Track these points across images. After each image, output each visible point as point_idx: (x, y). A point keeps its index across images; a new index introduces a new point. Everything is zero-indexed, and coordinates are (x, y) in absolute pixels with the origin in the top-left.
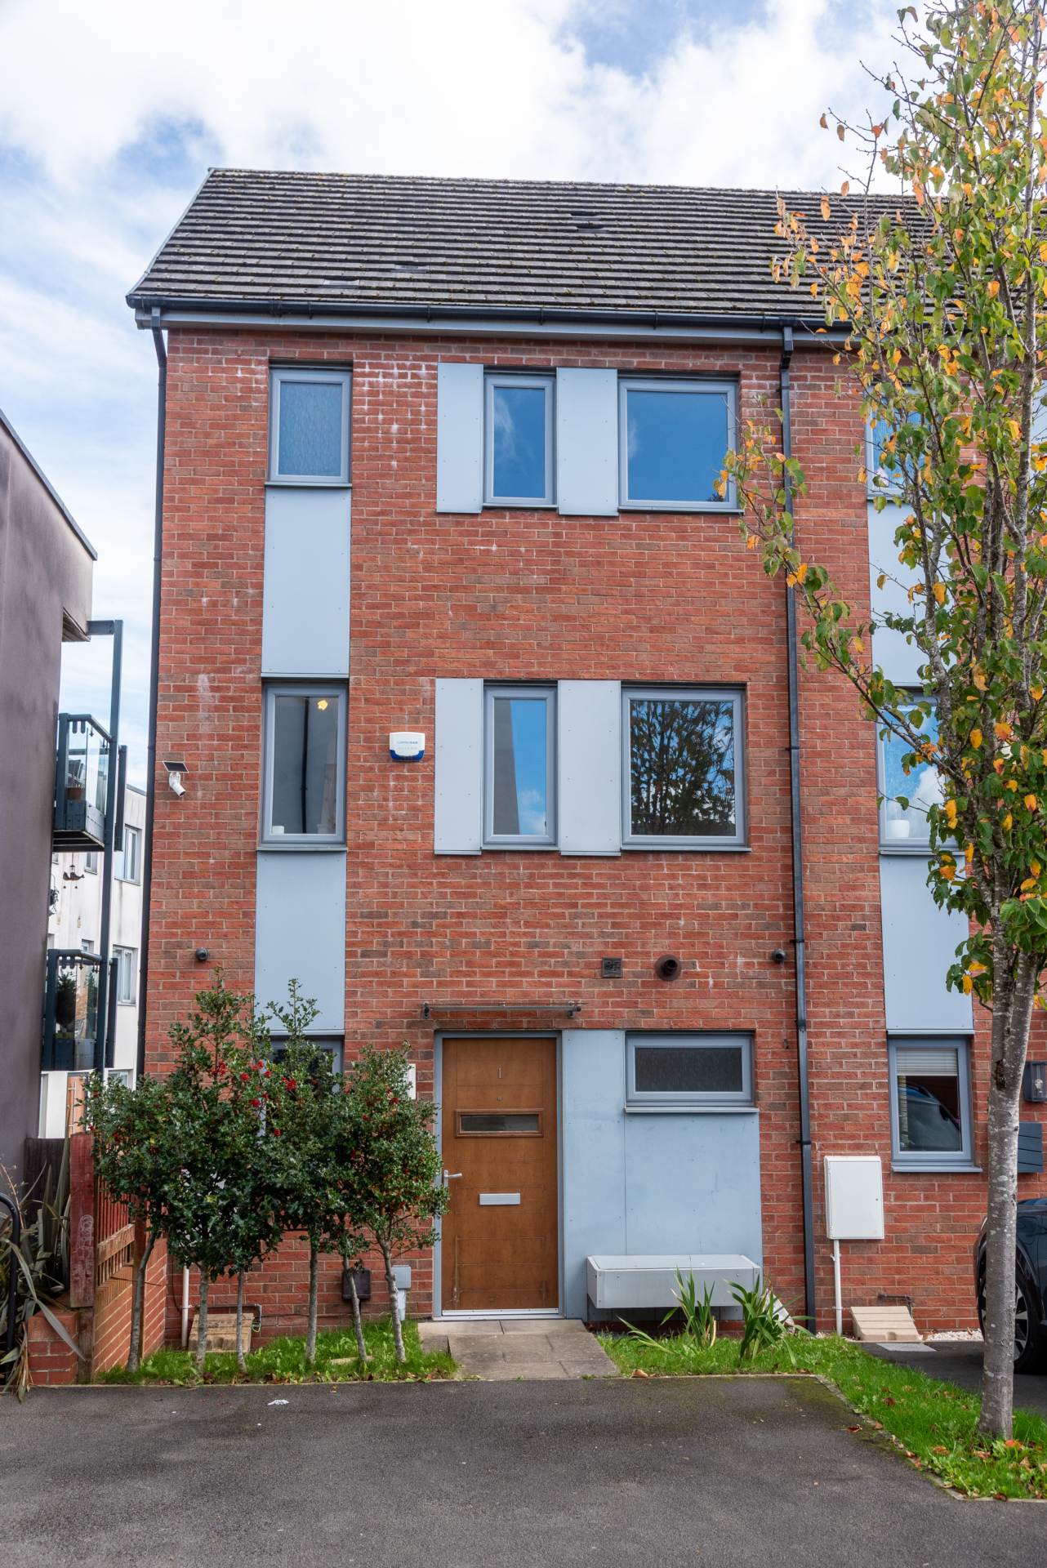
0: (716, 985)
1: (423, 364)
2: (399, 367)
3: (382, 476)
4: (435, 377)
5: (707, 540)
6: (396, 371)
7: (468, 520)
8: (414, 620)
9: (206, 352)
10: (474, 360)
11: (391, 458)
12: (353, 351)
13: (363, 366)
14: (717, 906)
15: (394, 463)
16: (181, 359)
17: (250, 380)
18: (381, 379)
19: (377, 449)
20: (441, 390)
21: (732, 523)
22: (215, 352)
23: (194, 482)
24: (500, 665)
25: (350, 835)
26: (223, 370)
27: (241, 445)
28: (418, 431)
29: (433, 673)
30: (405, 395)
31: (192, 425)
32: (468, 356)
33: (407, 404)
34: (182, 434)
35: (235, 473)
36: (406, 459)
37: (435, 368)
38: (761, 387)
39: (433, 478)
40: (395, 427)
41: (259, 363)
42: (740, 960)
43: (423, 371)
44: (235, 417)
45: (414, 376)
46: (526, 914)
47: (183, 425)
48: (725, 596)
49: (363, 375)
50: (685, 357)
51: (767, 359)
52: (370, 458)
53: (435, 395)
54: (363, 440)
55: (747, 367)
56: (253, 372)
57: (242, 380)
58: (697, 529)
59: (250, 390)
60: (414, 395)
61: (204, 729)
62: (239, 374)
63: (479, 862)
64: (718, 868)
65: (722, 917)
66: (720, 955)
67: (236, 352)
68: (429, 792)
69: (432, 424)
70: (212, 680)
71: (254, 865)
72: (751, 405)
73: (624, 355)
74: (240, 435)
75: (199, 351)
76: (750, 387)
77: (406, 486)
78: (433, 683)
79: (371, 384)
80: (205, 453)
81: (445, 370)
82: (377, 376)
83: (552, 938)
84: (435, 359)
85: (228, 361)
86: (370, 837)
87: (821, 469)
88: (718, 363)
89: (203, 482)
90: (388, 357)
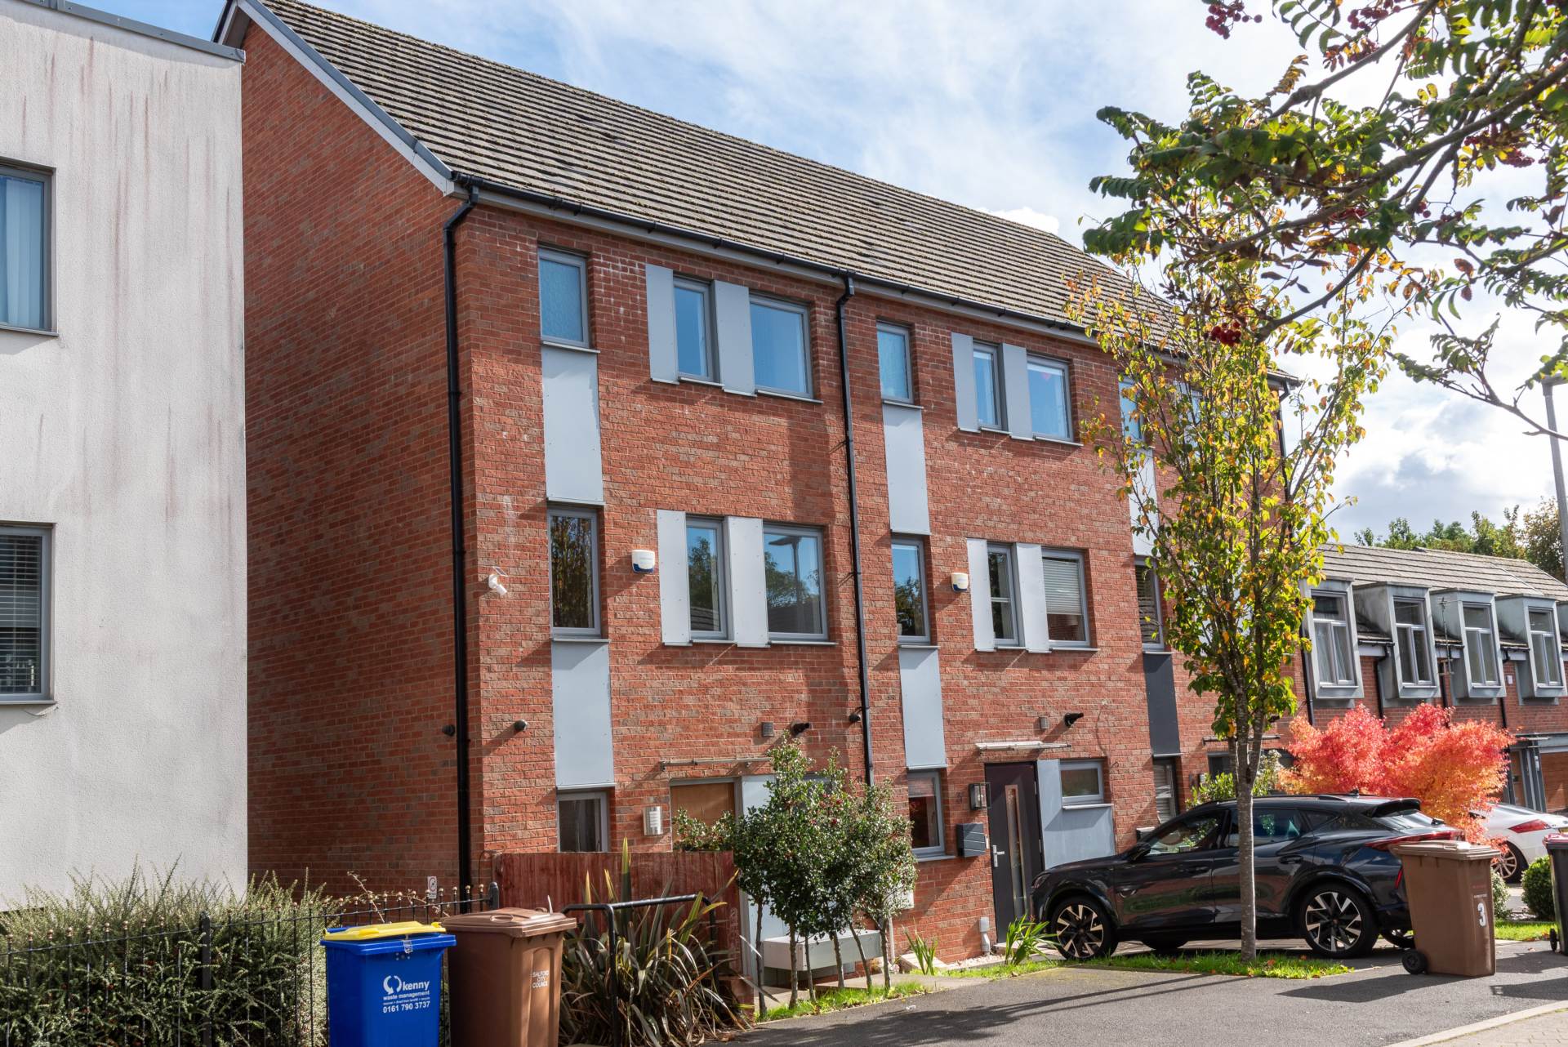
0: (823, 739)
1: (637, 262)
2: (623, 262)
3: (615, 347)
4: (644, 274)
5: (804, 420)
6: (620, 265)
7: (670, 389)
8: (641, 463)
9: (494, 226)
10: (668, 266)
11: (621, 333)
12: (594, 244)
13: (598, 257)
14: (820, 684)
15: (623, 338)
16: (478, 229)
17: (526, 255)
18: (611, 270)
19: (611, 325)
20: (649, 285)
21: (816, 410)
22: (501, 227)
23: (492, 334)
24: (694, 502)
25: (611, 630)
26: (507, 244)
27: (523, 308)
28: (635, 315)
29: (657, 505)
30: (626, 285)
31: (487, 285)
32: (664, 261)
33: (630, 293)
34: (481, 292)
35: (519, 330)
36: (630, 336)
37: (644, 267)
38: (826, 314)
39: (647, 353)
40: (622, 309)
41: (531, 242)
42: (834, 722)
43: (637, 268)
44: (518, 284)
45: (632, 271)
46: (718, 691)
47: (483, 285)
48: (815, 462)
49: (599, 264)
50: (786, 285)
51: (829, 295)
52: (608, 332)
53: (645, 288)
54: (602, 316)
55: (818, 299)
56: (527, 249)
57: (521, 254)
58: (798, 412)
59: (526, 263)
60: (633, 286)
61: (512, 540)
62: (518, 249)
63: (689, 652)
64: (819, 657)
65: (823, 691)
66: (824, 719)
67: (515, 230)
68: (657, 597)
69: (645, 310)
70: (513, 501)
71: (549, 652)
72: (821, 327)
73: (753, 277)
74: (521, 300)
75: (490, 225)
76: (820, 313)
77: (631, 357)
78: (655, 513)
79: (605, 272)
80: (499, 311)
81: (650, 269)
82: (608, 266)
83: (733, 708)
84: (643, 259)
85: (511, 237)
86: (623, 631)
87: (859, 378)
88: (804, 293)
89: (498, 335)
90: (615, 253)
